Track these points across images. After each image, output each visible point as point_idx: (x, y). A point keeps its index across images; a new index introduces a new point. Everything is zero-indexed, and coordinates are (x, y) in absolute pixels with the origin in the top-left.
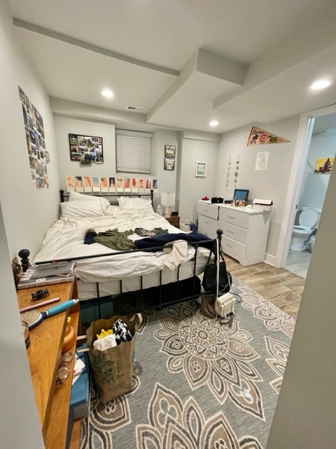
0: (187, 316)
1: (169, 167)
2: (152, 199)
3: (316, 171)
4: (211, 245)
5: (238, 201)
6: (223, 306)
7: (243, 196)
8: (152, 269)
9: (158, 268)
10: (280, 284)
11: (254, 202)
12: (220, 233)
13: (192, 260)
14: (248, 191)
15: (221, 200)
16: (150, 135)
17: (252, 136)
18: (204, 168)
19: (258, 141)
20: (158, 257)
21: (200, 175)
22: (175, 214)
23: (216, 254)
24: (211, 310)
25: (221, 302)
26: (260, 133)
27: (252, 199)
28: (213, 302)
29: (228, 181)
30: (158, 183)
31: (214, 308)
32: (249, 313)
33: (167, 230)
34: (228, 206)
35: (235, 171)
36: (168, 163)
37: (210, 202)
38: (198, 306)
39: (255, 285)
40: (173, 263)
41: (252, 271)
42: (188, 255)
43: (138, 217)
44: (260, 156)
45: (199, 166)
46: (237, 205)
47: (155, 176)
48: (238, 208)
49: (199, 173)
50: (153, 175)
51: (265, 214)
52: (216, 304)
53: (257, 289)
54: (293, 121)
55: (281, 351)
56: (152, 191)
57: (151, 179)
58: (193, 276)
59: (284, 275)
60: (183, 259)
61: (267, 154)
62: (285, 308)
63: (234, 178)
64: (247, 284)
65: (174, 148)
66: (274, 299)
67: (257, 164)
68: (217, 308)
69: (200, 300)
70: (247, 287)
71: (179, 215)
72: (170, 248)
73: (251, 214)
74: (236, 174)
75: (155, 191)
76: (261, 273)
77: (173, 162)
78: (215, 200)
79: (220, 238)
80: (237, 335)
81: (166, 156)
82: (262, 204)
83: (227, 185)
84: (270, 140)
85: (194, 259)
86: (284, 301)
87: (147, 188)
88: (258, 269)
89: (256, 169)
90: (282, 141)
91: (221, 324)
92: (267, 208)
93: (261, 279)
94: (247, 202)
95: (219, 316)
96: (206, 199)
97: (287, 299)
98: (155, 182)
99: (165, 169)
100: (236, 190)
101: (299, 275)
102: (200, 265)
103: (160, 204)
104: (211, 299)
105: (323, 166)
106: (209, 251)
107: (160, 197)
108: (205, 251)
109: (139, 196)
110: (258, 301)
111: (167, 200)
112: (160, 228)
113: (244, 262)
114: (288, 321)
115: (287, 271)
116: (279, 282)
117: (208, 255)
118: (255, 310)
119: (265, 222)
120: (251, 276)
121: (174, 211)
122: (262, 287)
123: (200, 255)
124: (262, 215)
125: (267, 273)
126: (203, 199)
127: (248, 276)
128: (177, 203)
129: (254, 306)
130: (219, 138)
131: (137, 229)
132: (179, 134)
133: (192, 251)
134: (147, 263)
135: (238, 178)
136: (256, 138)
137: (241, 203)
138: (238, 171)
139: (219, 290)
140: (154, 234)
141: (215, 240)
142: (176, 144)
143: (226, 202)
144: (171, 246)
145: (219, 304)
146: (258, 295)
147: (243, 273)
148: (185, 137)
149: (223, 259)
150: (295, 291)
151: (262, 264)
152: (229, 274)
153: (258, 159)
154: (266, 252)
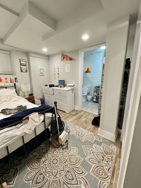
0: (44, 153)
1: (24, 71)
2: (15, 88)
3: (85, 72)
4: (52, 110)
5: (61, 85)
6: (62, 140)
7: (62, 83)
8: (15, 138)
9: (19, 136)
10: (82, 118)
11: (67, 85)
12: (56, 103)
13: (43, 122)
14: (64, 81)
15: (53, 86)
16: (9, 53)
17: (62, 57)
18: (43, 71)
19: (65, 59)
20: (19, 128)
21: (42, 75)
22: (31, 95)
23: (55, 114)
24: (57, 143)
25: (62, 138)
26: (66, 56)
27: (66, 84)
28: (57, 139)
29: (55, 77)
30: (18, 79)
31: (58, 142)
32: (74, 136)
33: (26, 106)
34: (57, 88)
35: (58, 72)
36: (23, 68)
37: (48, 87)
38: (50, 143)
39: (74, 121)
40: (30, 129)
41: (71, 115)
42: (40, 120)
43: (5, 101)
44: (67, 66)
45: (41, 70)
46: (61, 87)
47: (16, 75)
48: (62, 89)
49: (41, 73)
50: (14, 75)
51: (72, 89)
52: (59, 139)
53: (74, 123)
54: (76, 52)
55: (90, 151)
56: (15, 84)
57: (13, 77)
58: (45, 129)
59: (82, 113)
60: (37, 124)
61: (69, 65)
62: (86, 128)
63: (58, 75)
64: (70, 122)
65: (25, 60)
66: (81, 126)
67: (66, 69)
68: (60, 142)
69: (50, 140)
70: (71, 123)
71: (34, 95)
72: (27, 120)
73: (67, 91)
74: (58, 74)
75: (17, 84)
76: (74, 115)
77: (26, 67)
78: (51, 86)
79: (56, 106)
80: (72, 152)
81: (21, 64)
82: (70, 86)
83: (55, 79)
84: (70, 59)
85: (44, 121)
86: (85, 125)
87: (11, 82)
88: (73, 113)
89: (66, 71)
90: (74, 60)
91: (63, 149)
92: (73, 87)
93: (75, 117)
94: (65, 85)
95: (62, 145)
96: (46, 86)
97: (86, 124)
98: (16, 79)
99: (22, 71)
100: (59, 81)
101: (87, 111)
102: (48, 122)
103: (21, 90)
104: (56, 137)
105: (87, 70)
106: (52, 114)
107: (21, 87)
108: (49, 115)
109: (6, 88)
110: (76, 129)
111: (25, 88)
112: (21, 106)
113: (67, 112)
114: (88, 134)
115: (83, 111)
116: (81, 117)
117: (51, 116)
118: (76, 134)
119: (73, 93)
120: (71, 117)
121: (30, 93)
122: (76, 121)
123: (47, 117)
124: (71, 90)
125: (77, 114)
126: (45, 86)
127: (70, 117)
128: (32, 89)
129: (75, 132)
130: (48, 57)
131: (3, 110)
132: (27, 54)
133: (42, 117)
134: (10, 136)
135: (59, 75)
136: (64, 58)
137: (62, 86)
138: (59, 72)
139: (59, 131)
140: (17, 111)
141: (54, 107)
142: (26, 59)
143: (56, 86)
144: (28, 118)
145: (60, 139)
146: (75, 126)
147: (68, 117)
148: (31, 55)
149: (59, 116)
150: (87, 119)
151: (74, 110)
152: (63, 121)
153: (66, 67)
154: (75, 105)
